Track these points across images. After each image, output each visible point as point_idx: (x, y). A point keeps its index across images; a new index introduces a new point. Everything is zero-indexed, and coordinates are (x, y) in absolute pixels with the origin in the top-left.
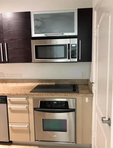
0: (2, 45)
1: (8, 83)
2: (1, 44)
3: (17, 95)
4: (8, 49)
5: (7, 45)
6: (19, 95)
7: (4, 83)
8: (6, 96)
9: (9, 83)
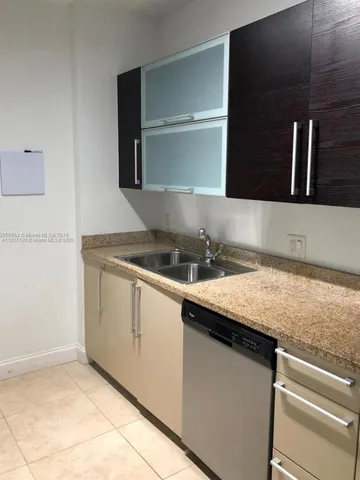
0: (300, 131)
1: (315, 278)
2: (295, 124)
3: (312, 353)
4: (322, 145)
5: (316, 129)
6: (321, 354)
7: (304, 279)
8: (275, 341)
9: (318, 282)
